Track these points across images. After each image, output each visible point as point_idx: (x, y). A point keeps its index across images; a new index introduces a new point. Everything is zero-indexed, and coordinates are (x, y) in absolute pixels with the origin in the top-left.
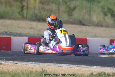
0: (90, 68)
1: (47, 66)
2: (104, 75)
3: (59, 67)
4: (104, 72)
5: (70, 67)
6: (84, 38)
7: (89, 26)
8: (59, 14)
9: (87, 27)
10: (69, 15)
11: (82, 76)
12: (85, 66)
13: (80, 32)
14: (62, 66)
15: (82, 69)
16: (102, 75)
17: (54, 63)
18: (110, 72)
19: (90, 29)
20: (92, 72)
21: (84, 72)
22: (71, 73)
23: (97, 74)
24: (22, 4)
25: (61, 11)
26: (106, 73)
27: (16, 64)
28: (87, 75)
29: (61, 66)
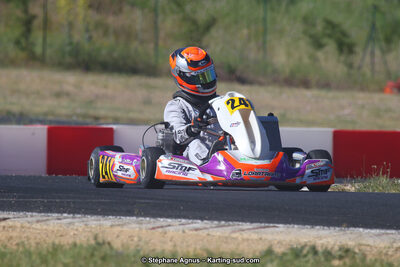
0: (263, 230)
1: (112, 226)
2: (310, 256)
3: (153, 228)
4: (313, 243)
5: (192, 230)
7: (261, 84)
8: (156, 44)
9: (256, 88)
12: (247, 226)
14: (164, 224)
15: (234, 235)
16: (305, 256)
17: (138, 215)
18: (332, 243)
19: (263, 95)
20: (271, 246)
21: (241, 247)
22: (195, 249)
23: (287, 251)
24: (26, 11)
25: (162, 34)
26: (319, 249)
27: (5, 219)
29: (162, 227)
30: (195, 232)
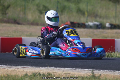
0: (24, 68)
2: (38, 76)
4: (39, 72)
5: (3, 68)
6: (19, 37)
7: (24, 24)
9: (23, 26)
10: (3, 14)
11: (16, 77)
12: (20, 67)
13: (15, 31)
15: (16, 70)
16: (37, 76)
18: (45, 72)
19: (24, 28)
20: (27, 73)
21: (18, 73)
22: (4, 74)
23: (31, 74)
26: (41, 74)
28: (21, 76)
30: (4, 69)
